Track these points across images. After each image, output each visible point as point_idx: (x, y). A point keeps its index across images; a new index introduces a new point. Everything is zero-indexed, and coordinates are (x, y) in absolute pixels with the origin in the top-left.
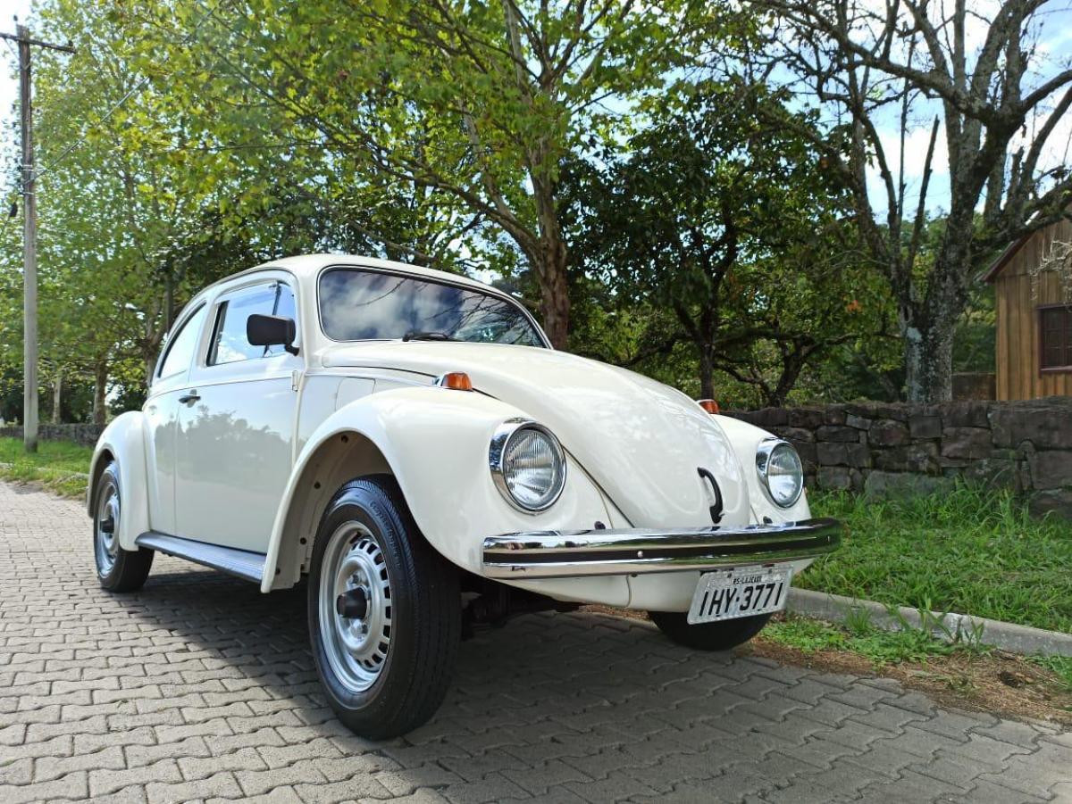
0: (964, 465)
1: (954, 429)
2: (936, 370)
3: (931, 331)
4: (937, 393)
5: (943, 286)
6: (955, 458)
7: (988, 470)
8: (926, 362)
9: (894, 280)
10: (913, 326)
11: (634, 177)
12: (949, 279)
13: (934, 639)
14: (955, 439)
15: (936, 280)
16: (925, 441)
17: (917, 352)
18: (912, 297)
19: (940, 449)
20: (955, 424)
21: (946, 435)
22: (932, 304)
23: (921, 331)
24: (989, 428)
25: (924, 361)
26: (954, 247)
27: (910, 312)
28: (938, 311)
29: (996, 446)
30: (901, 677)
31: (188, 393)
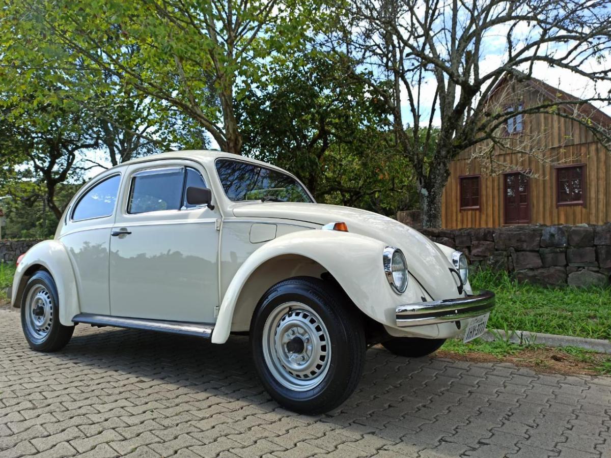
0: (482, 259)
1: (477, 242)
2: (435, 210)
3: (432, 190)
4: (435, 222)
5: (439, 168)
6: (478, 256)
7: (493, 261)
8: (430, 206)
9: (416, 165)
10: (424, 188)
11: (281, 102)
12: (441, 165)
13: (513, 343)
14: (477, 247)
15: (434, 165)
16: (463, 248)
17: (426, 201)
18: (423, 173)
19: (470, 251)
20: (478, 239)
21: (473, 245)
22: (432, 177)
23: (428, 191)
24: (493, 241)
25: (429, 205)
26: (444, 149)
27: (423, 181)
28: (436, 180)
29: (497, 250)
30: (511, 361)
31: (118, 230)
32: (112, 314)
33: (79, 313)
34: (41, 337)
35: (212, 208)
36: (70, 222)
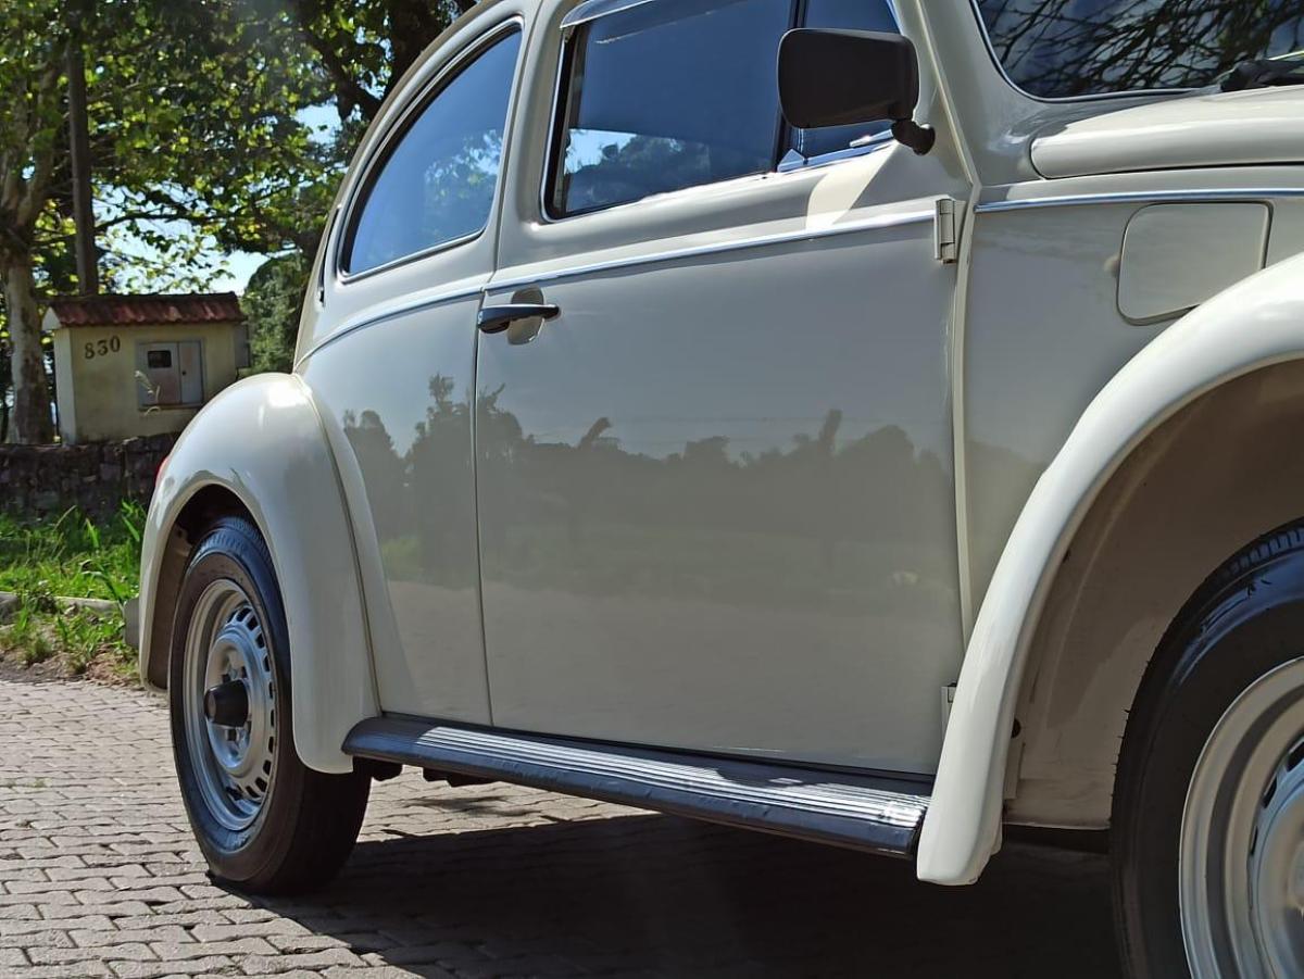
31: (504, 301)
32: (497, 723)
33: (372, 712)
34: (244, 822)
35: (921, 141)
36: (337, 285)
